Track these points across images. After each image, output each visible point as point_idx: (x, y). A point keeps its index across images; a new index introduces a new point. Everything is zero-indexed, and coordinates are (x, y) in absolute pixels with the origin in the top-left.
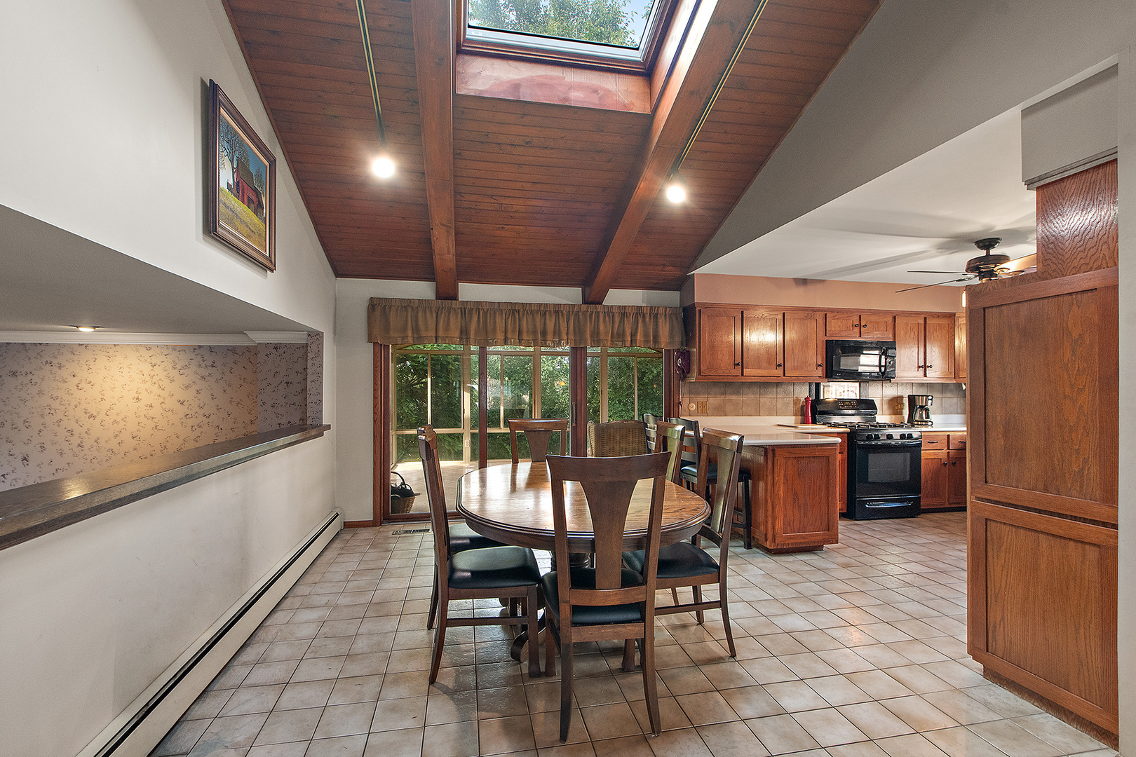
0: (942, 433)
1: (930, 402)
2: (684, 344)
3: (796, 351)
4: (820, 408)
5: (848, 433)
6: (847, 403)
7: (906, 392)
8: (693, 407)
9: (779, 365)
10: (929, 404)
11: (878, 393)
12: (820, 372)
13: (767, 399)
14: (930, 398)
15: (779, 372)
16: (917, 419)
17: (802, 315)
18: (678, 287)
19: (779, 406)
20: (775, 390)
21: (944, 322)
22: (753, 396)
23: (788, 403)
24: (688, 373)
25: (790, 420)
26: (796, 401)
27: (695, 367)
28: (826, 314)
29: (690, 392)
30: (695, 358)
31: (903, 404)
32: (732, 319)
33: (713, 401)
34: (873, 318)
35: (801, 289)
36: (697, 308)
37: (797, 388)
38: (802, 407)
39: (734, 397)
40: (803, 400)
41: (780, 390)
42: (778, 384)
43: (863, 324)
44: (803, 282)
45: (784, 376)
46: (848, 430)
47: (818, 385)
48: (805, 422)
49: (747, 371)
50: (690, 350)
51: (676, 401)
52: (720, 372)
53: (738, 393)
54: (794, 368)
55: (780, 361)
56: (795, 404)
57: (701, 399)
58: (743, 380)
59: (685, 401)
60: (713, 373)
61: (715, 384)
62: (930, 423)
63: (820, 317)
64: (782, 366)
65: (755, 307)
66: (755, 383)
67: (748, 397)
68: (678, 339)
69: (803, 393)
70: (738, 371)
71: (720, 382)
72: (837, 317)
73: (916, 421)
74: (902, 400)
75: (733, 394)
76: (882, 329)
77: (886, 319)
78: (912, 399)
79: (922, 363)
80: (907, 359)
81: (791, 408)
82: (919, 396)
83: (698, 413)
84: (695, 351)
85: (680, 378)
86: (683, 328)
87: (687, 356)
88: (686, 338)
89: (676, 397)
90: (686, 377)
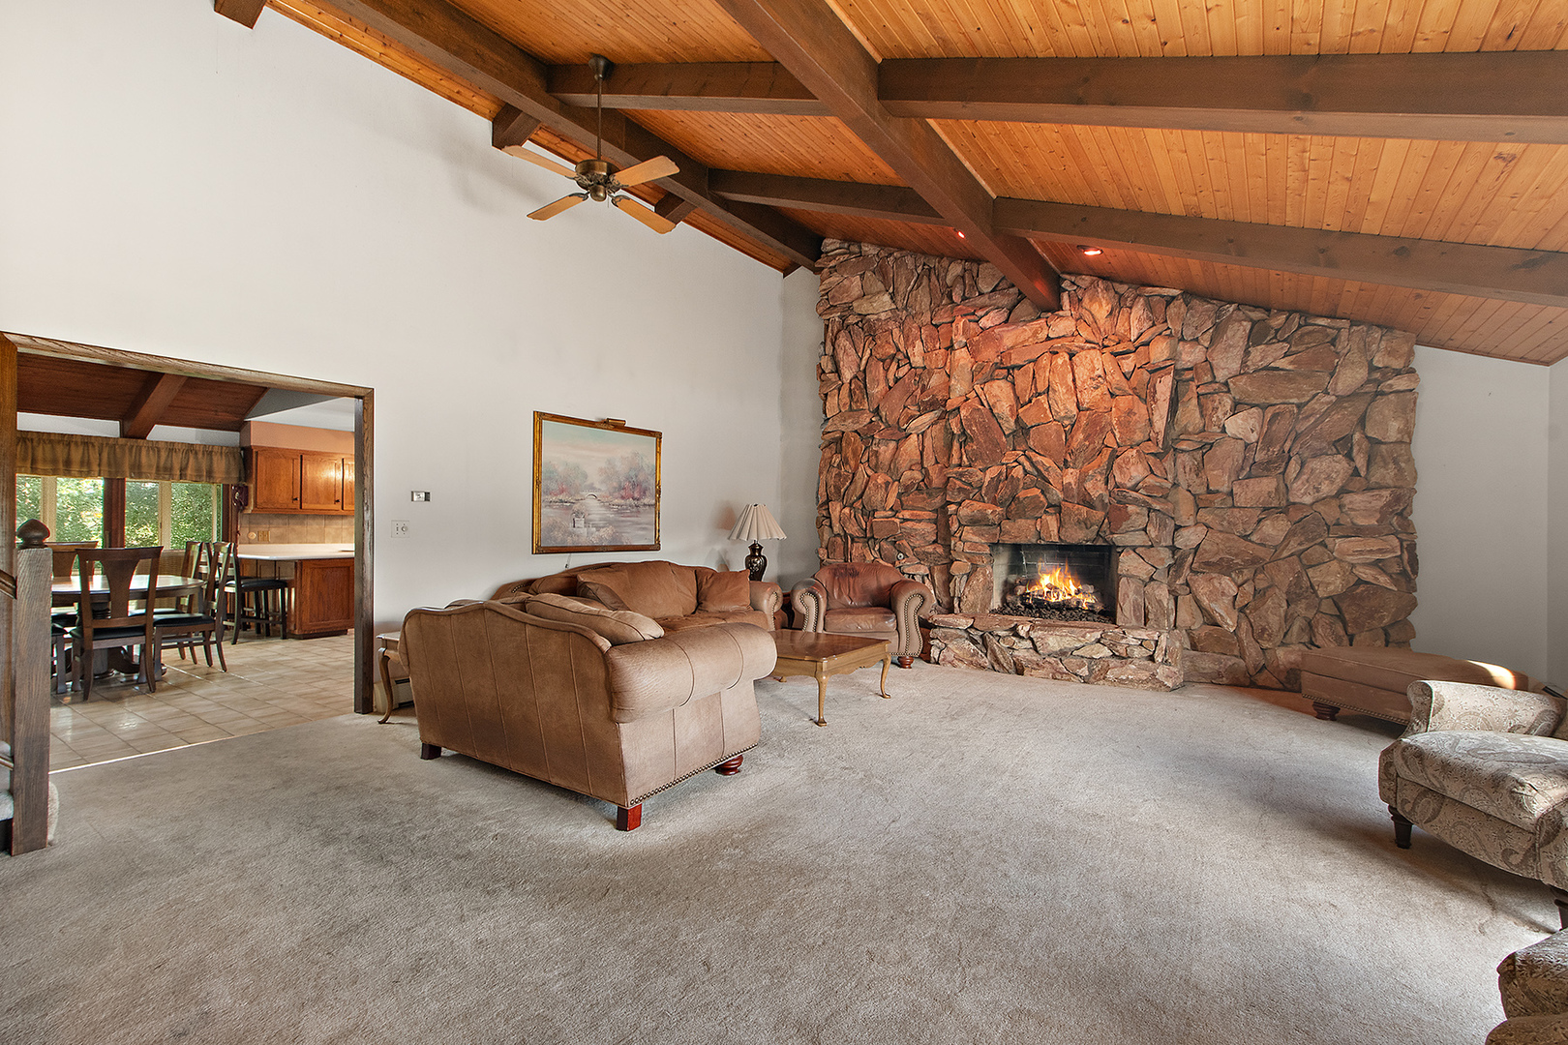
2: (243, 480)
8: (254, 535)
9: (338, 501)
18: (237, 429)
22: (317, 526)
24: (247, 506)
27: (252, 501)
29: (250, 523)
30: (252, 494)
32: (291, 461)
33: (275, 531)
36: (254, 449)
39: (298, 527)
42: (337, 517)
45: (342, 509)
49: (307, 505)
50: (248, 485)
51: (234, 530)
52: (277, 505)
53: (301, 523)
55: (338, 497)
57: (263, 528)
58: (304, 512)
59: (244, 532)
60: (272, 505)
61: (275, 515)
64: (341, 501)
66: (314, 515)
67: (314, 526)
68: (234, 475)
70: (298, 504)
71: (280, 514)
75: (297, 524)
83: (258, 541)
84: (252, 486)
85: (238, 510)
86: (242, 466)
87: (244, 491)
88: (243, 475)
89: (234, 527)
90: (244, 509)
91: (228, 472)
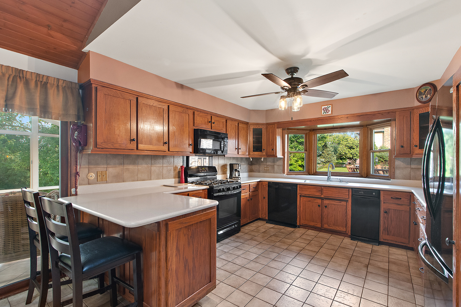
0: (247, 184)
1: (240, 167)
2: (82, 118)
3: (177, 134)
4: (189, 172)
5: (208, 189)
6: (204, 169)
7: (228, 162)
8: (92, 176)
9: (166, 143)
10: (239, 169)
11: (217, 162)
12: (191, 149)
13: (157, 167)
14: (240, 165)
15: (165, 148)
16: (234, 176)
17: (180, 109)
18: (75, 66)
19: (165, 172)
20: (161, 161)
21: (245, 126)
22: (146, 166)
23: (170, 170)
24: (86, 145)
25: (172, 181)
26: (175, 168)
27: (91, 141)
28: (195, 111)
29: (89, 163)
30: (91, 133)
31: (227, 168)
32: (128, 102)
33: (112, 171)
34: (217, 119)
35: (179, 91)
36: (93, 85)
37: (176, 160)
38: (179, 172)
39: (131, 167)
40: (179, 167)
41: (165, 161)
42: (164, 157)
43: (213, 121)
44: (181, 86)
45: (169, 150)
46: (208, 187)
47: (188, 158)
48: (180, 182)
49: (141, 146)
50: (87, 125)
51: (74, 171)
52: (117, 146)
53: (134, 163)
54: (175, 146)
55: (166, 140)
56: (175, 170)
57: (101, 168)
58: (138, 153)
59: (83, 172)
60: (110, 146)
61: (115, 156)
62: (239, 178)
63: (191, 112)
64: (167, 143)
65: (147, 97)
66: (147, 156)
67: (143, 167)
68: (73, 111)
69: (180, 162)
70: (133, 145)
71: (118, 154)
72: (200, 115)
73: (233, 177)
74: (226, 166)
75: (130, 164)
76: (221, 126)
77: (223, 121)
78: (231, 166)
79: (237, 147)
80: (231, 144)
81: (172, 173)
82: (235, 164)
83: (97, 181)
84: (91, 125)
85: (77, 150)
86: (81, 104)
87: (83, 130)
88: (81, 114)
89: (73, 168)
90: (83, 149)
91: (65, 108)
